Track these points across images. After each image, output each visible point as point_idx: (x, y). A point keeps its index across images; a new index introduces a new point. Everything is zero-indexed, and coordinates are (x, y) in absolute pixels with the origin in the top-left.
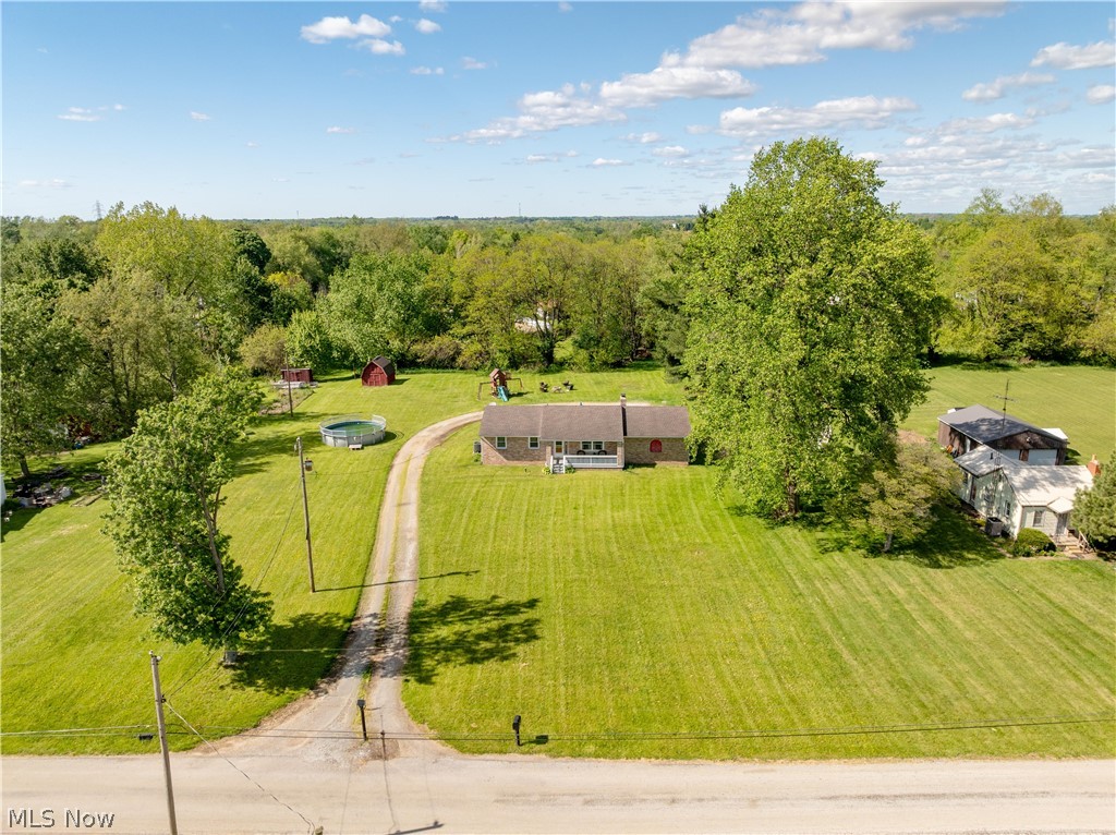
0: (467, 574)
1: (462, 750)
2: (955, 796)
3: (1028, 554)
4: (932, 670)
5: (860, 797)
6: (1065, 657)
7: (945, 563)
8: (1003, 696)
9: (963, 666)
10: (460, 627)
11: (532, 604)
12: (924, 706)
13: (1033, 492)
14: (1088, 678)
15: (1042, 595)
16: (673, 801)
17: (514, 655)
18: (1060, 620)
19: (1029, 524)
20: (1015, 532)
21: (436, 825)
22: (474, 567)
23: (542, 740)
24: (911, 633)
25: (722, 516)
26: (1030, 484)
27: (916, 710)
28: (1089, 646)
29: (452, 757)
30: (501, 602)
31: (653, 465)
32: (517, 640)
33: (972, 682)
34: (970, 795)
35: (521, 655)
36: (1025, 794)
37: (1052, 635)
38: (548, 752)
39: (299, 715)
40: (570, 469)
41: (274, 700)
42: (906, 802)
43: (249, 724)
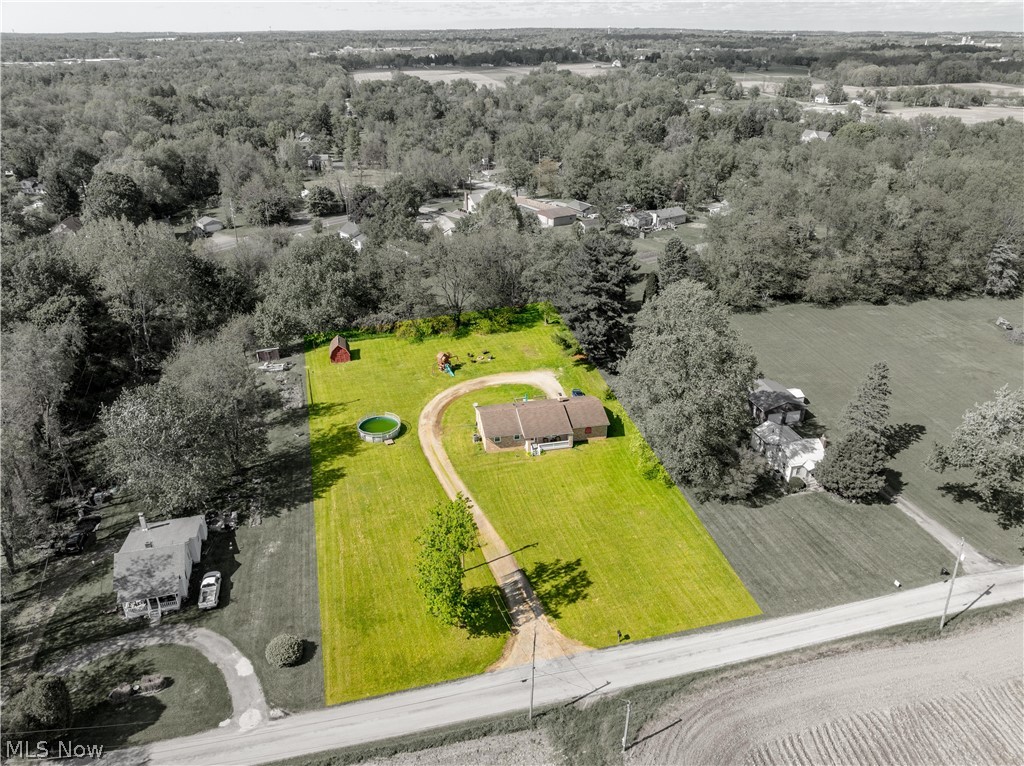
0: (533, 545)
1: (599, 649)
2: (787, 633)
3: (795, 492)
4: (766, 573)
5: (755, 640)
6: (817, 557)
7: (758, 503)
8: (796, 582)
9: (778, 569)
10: (554, 583)
11: (578, 563)
12: (767, 593)
13: (796, 458)
14: (827, 568)
15: (803, 519)
16: (690, 655)
17: (586, 595)
18: (813, 535)
19: (794, 475)
20: (788, 479)
21: (608, 683)
22: (535, 541)
23: (627, 637)
24: (753, 552)
25: (642, 481)
26: (795, 454)
27: (765, 595)
28: (825, 549)
29: (597, 653)
30: (563, 563)
31: (586, 442)
32: (584, 586)
33: (783, 576)
34: (792, 632)
35: (592, 594)
36: (810, 628)
37: (810, 545)
38: (633, 642)
39: (516, 645)
40: (542, 452)
41: (499, 640)
42: (771, 639)
43: (498, 655)
